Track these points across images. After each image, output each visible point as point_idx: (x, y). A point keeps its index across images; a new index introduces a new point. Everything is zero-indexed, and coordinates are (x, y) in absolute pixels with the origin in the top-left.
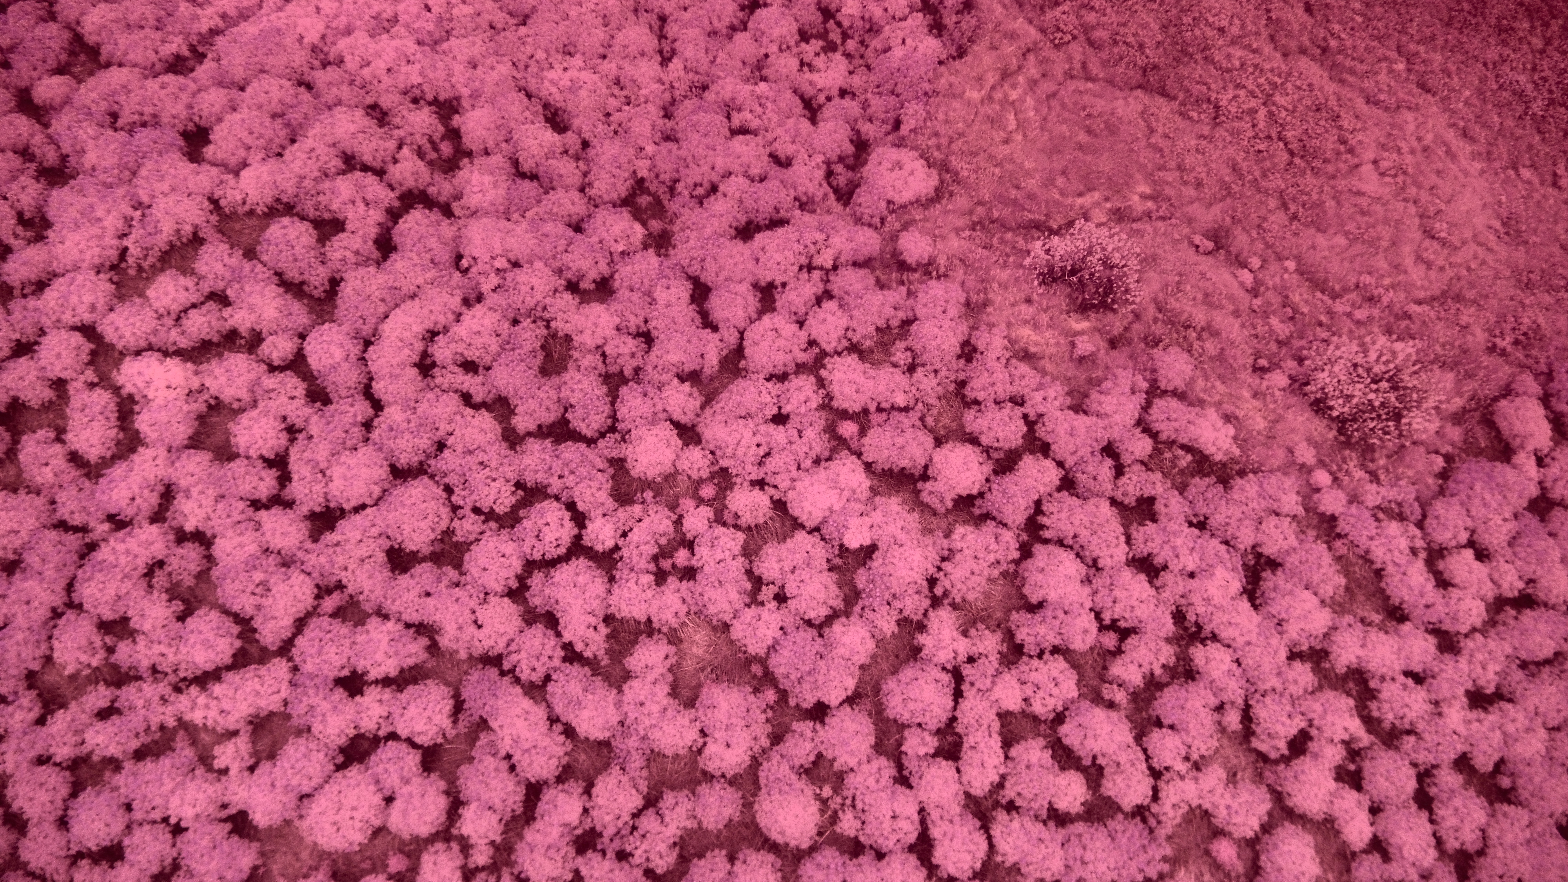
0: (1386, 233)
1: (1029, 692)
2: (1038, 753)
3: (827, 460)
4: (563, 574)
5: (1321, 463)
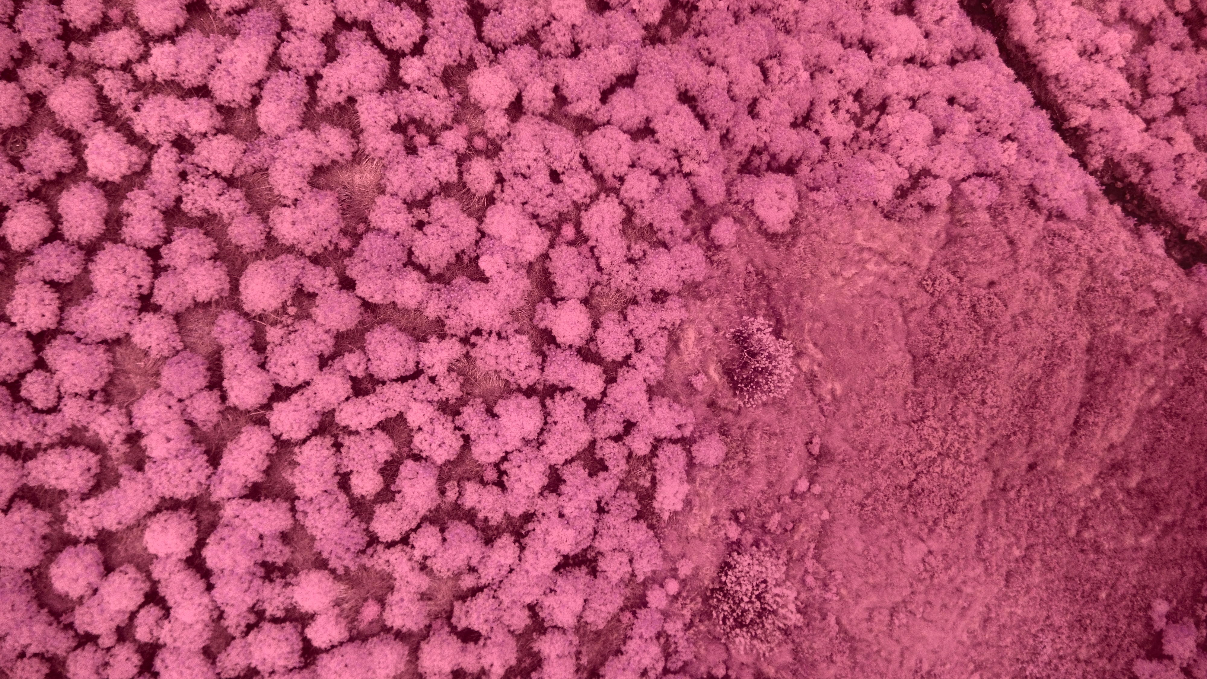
0: (880, 578)
1: (425, 428)
2: (384, 451)
3: (538, 223)
4: (370, 51)
5: (684, 583)
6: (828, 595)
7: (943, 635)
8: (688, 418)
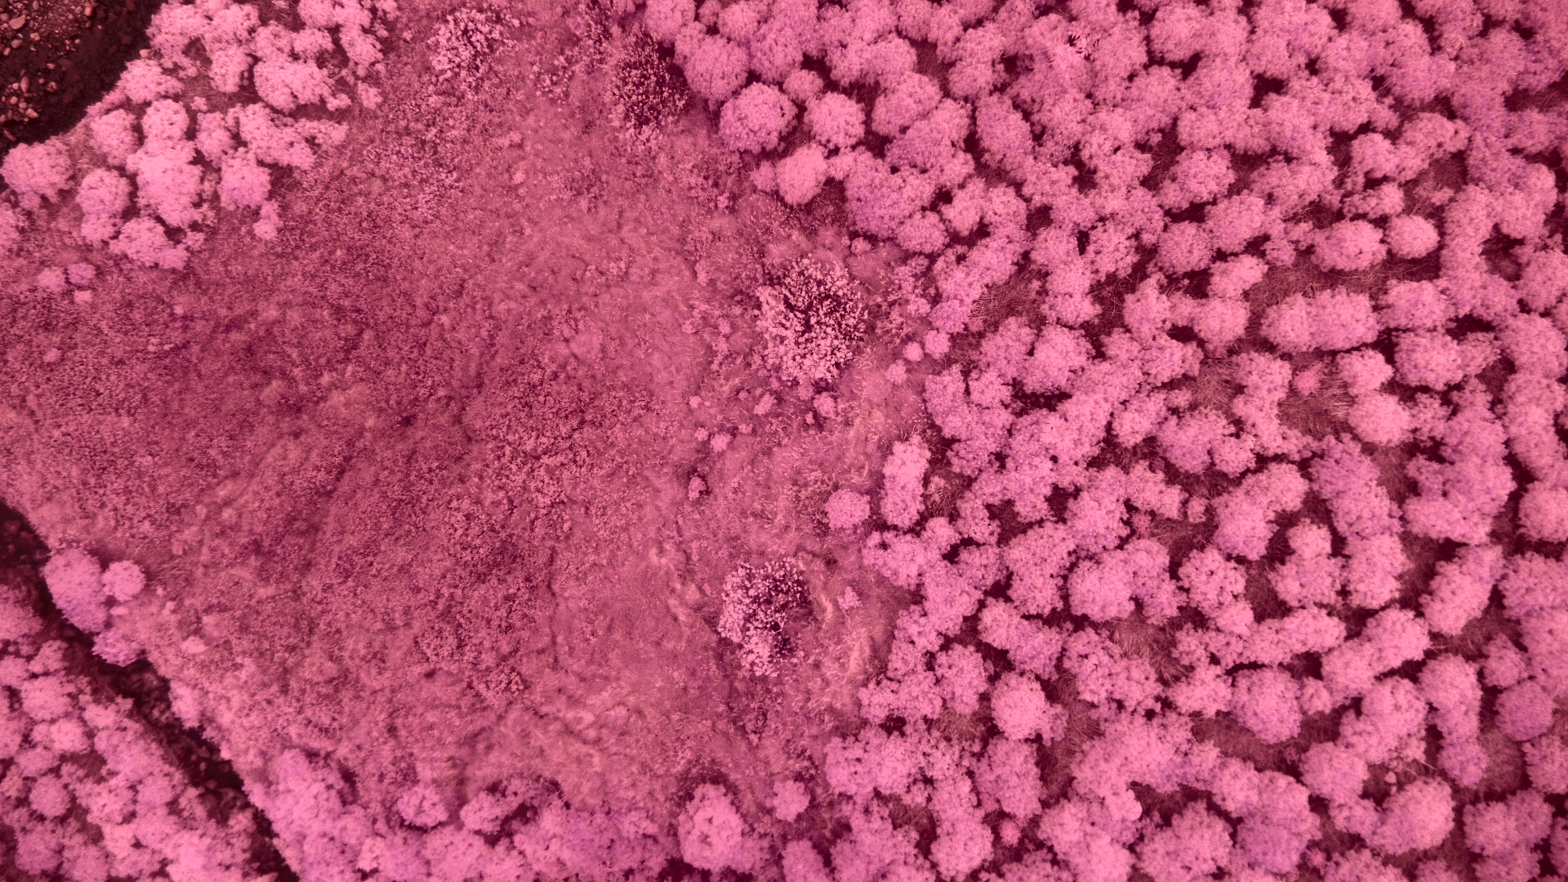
0: (636, 319)
2: (1284, 576)
3: (1054, 853)
5: (896, 355)
6: (704, 307)
7: (560, 239)
8: (871, 556)
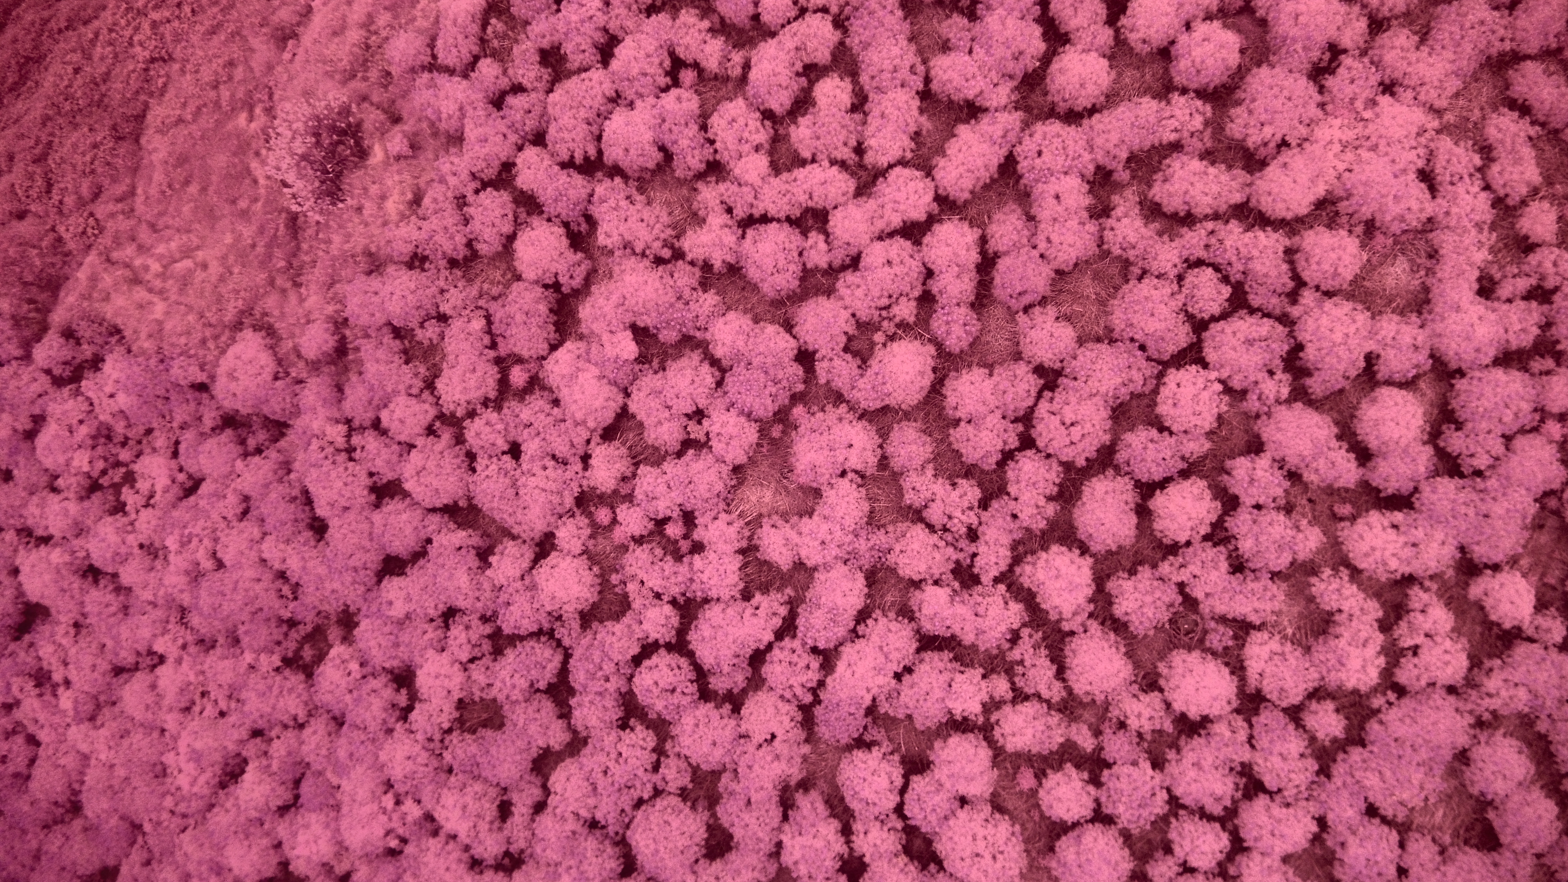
2: (801, 129)
3: (552, 392)
4: (706, 655)
